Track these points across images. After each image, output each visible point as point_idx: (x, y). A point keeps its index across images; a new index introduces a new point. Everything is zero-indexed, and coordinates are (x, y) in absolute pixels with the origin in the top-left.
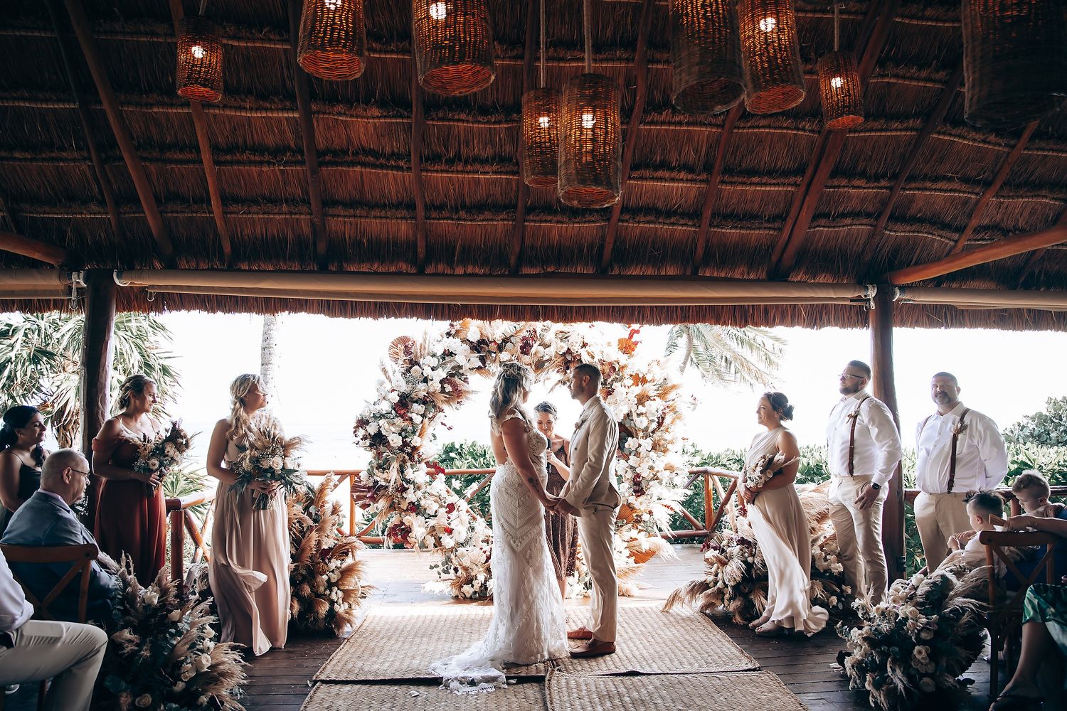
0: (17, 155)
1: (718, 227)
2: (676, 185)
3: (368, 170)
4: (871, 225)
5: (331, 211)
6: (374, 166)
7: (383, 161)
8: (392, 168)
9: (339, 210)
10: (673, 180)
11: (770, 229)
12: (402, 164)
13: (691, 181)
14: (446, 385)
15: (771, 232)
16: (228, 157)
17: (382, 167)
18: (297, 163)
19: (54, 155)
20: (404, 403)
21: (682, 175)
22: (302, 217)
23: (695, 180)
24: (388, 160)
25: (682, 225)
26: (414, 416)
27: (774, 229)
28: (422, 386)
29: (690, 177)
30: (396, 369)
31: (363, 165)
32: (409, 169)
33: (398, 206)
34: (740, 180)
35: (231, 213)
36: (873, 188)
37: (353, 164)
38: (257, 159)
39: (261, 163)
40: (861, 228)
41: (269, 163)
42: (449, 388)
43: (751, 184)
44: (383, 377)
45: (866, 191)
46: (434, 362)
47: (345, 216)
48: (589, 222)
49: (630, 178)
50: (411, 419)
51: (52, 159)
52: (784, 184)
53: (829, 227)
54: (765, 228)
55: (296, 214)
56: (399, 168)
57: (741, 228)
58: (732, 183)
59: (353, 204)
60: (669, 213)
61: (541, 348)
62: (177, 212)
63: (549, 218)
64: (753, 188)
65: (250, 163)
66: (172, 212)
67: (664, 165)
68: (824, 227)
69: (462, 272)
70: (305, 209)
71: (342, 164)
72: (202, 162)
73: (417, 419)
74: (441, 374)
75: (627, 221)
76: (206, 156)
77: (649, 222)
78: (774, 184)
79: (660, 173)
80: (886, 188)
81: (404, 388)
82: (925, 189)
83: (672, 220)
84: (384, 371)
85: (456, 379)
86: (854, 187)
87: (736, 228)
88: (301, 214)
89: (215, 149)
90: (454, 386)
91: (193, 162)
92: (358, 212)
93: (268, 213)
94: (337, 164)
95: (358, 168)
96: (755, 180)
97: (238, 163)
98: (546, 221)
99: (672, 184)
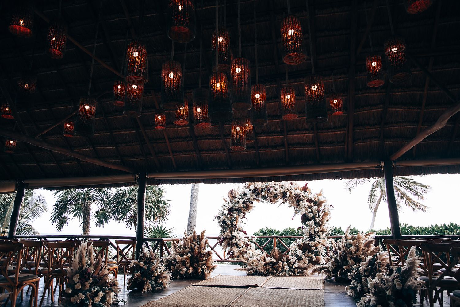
0: (123, 145)
1: (322, 147)
2: (304, 135)
3: (210, 140)
4: (379, 141)
5: (202, 153)
6: (211, 139)
7: (214, 137)
8: (217, 139)
9: (205, 152)
10: (303, 134)
11: (341, 145)
12: (219, 138)
13: (308, 133)
14: (244, 204)
15: (342, 147)
16: (173, 140)
17: (214, 139)
18: (191, 140)
19: (131, 144)
20: (231, 210)
21: (305, 132)
22: (194, 155)
23: (310, 133)
24: (215, 137)
25: (310, 147)
26: (234, 214)
27: (343, 145)
28: (237, 205)
29: (307, 132)
30: (229, 199)
31: (209, 139)
32: (221, 139)
33: (220, 150)
34: (325, 131)
35: (175, 155)
36: (374, 128)
37: (206, 139)
38: (180, 140)
39: (181, 141)
40: (375, 142)
41: (184, 141)
42: (245, 206)
43: (329, 132)
44: (225, 202)
45: (371, 129)
46: (240, 197)
47: (206, 154)
48: (279, 149)
49: (288, 135)
50: (233, 215)
51: (131, 145)
52: (340, 131)
53: (362, 143)
54: (339, 145)
55: (192, 154)
56: (218, 139)
57: (331, 146)
58: (322, 132)
59: (208, 150)
60: (304, 144)
61: (274, 191)
62: (161, 156)
63: (266, 149)
64: (330, 133)
65: (179, 141)
66: (160, 156)
67: (298, 130)
68: (361, 143)
69: (243, 168)
70: (195, 153)
71: (203, 139)
72: (166, 142)
73: (235, 215)
74: (242, 201)
75: (291, 148)
76: (167, 141)
77: (298, 147)
78: (337, 131)
79: (298, 132)
80: (379, 128)
81: (231, 205)
82: (394, 126)
83: (306, 146)
84: (225, 200)
85: (248, 203)
86: (366, 129)
87: (329, 146)
88: (194, 154)
89: (169, 139)
90: (247, 204)
91: (164, 142)
92: (209, 152)
93: (185, 155)
94: (202, 139)
95: (207, 140)
96: (330, 131)
97: (176, 142)
98: (265, 150)
99: (302, 135)
